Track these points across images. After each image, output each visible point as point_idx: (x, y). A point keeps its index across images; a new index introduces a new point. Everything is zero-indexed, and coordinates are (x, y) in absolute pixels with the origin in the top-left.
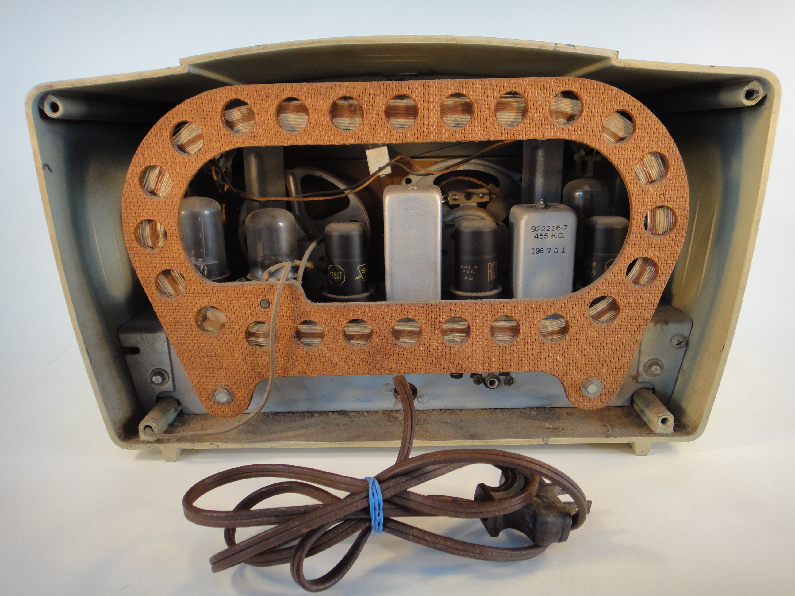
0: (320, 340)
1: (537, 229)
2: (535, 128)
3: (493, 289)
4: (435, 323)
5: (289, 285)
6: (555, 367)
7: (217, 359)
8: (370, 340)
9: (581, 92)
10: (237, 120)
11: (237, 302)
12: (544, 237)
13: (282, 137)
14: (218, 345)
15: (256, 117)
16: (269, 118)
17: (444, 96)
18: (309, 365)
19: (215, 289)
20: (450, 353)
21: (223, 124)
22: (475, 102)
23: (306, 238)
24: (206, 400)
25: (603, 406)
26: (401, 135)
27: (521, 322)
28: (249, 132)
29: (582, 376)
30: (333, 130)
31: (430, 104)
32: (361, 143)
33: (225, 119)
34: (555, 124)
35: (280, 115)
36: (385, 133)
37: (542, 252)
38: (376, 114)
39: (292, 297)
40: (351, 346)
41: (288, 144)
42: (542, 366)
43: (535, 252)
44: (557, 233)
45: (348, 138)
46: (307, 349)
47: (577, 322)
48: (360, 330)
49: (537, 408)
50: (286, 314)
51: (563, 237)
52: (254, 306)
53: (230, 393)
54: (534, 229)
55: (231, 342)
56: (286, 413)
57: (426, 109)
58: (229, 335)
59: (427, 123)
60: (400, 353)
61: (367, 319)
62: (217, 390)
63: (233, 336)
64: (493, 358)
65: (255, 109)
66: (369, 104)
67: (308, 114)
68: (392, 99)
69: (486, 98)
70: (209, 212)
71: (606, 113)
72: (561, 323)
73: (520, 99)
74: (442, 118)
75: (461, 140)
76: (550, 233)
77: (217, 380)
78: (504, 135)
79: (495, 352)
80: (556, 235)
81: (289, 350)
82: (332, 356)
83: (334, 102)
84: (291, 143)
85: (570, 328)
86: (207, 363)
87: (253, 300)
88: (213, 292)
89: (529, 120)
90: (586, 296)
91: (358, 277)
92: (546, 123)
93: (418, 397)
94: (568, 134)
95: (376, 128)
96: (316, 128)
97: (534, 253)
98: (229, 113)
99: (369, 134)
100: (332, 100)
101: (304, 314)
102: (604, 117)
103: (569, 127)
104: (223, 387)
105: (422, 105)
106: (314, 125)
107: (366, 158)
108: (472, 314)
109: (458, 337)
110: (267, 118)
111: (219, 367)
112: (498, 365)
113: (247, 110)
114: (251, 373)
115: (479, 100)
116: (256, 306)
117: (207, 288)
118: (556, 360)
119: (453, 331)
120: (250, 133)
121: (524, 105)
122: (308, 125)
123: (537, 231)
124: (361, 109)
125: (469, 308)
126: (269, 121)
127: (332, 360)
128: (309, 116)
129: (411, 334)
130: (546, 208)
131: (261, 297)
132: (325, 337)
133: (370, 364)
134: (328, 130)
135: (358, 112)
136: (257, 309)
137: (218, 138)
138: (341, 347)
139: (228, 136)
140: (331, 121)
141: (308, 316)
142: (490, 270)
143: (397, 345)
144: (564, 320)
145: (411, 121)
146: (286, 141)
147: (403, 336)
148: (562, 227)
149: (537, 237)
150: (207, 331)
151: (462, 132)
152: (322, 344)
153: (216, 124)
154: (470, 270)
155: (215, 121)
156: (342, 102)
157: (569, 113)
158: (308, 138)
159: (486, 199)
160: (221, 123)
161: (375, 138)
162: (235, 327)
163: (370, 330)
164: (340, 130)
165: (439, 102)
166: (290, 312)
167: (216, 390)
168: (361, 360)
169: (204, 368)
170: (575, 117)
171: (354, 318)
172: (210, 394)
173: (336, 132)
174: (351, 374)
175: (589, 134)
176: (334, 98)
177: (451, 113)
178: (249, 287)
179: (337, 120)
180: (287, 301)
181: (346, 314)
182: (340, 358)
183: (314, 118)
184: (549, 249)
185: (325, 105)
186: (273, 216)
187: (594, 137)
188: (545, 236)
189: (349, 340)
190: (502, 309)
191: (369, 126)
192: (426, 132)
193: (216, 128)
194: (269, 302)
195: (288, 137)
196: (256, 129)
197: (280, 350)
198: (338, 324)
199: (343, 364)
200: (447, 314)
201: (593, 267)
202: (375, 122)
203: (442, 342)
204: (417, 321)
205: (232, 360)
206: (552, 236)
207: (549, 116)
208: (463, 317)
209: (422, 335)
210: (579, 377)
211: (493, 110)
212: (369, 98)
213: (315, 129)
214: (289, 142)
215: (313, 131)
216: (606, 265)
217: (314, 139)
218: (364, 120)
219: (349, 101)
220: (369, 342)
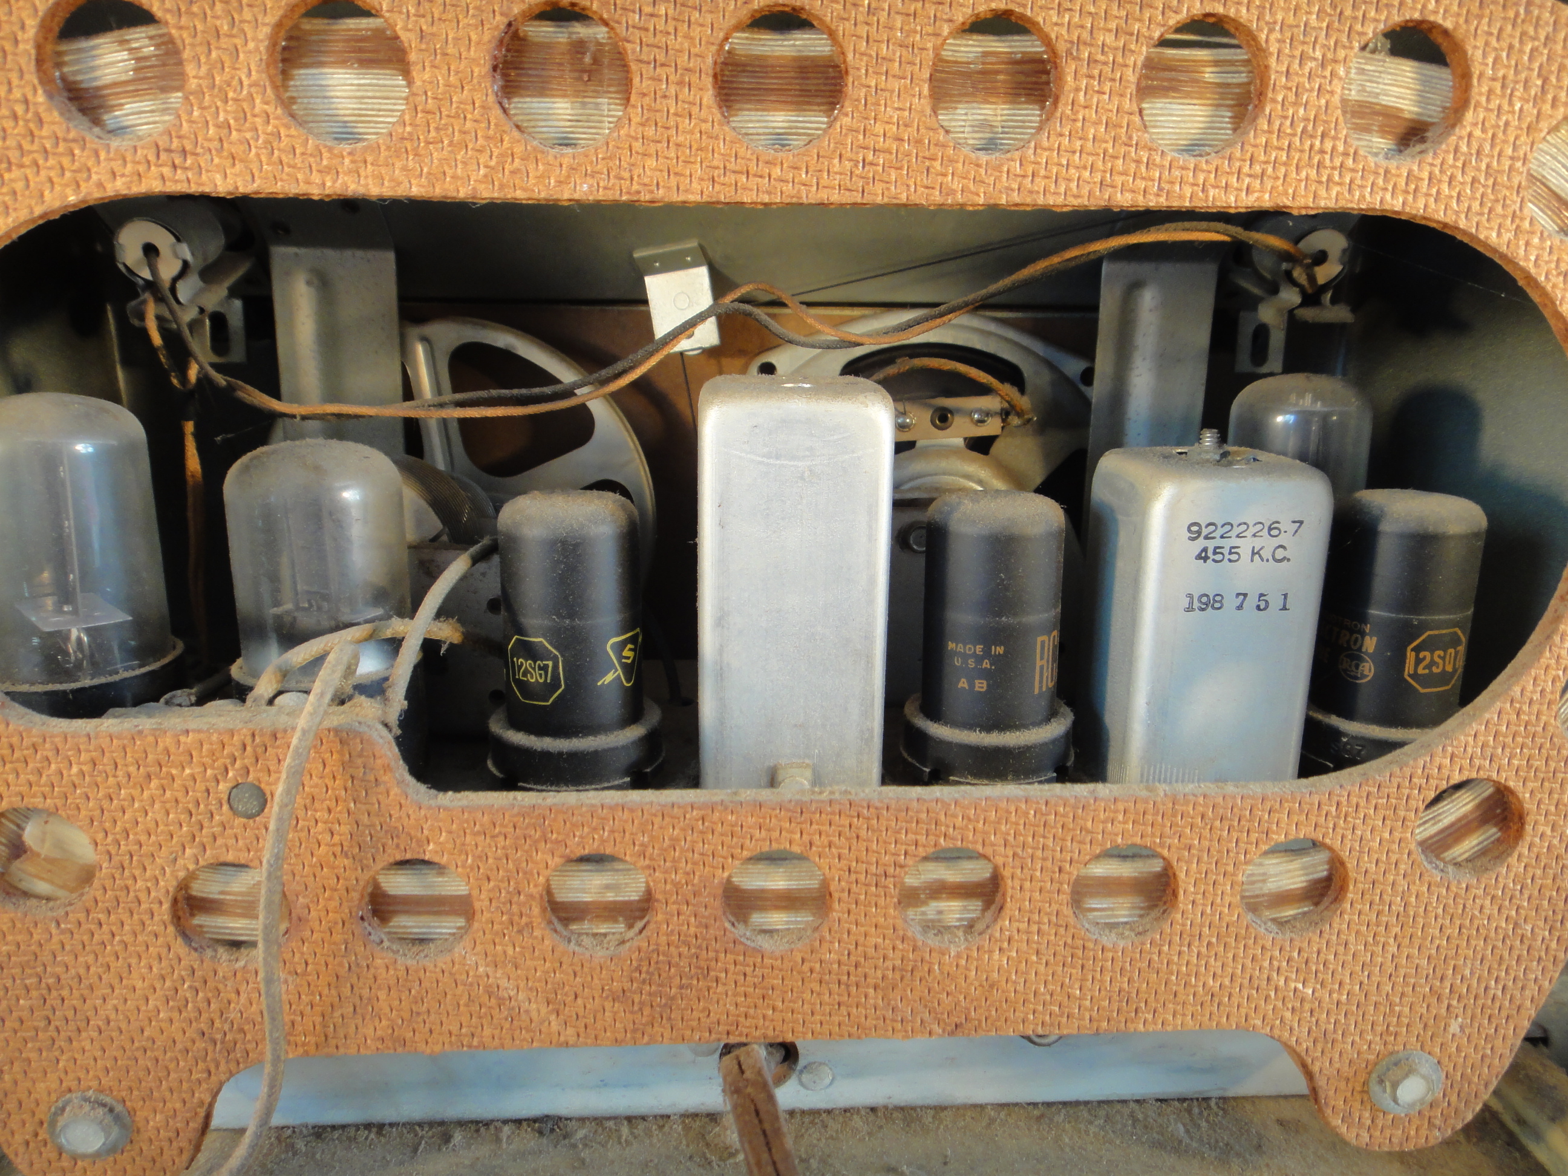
0: (461, 922)
1: (1205, 532)
2: (1285, 164)
3: (1048, 720)
4: (880, 871)
5: (337, 731)
6: (1288, 1015)
7: (63, 1000)
8: (644, 928)
9: (1468, 31)
10: (115, 84)
11: (136, 792)
12: (1227, 556)
13: (298, 160)
14: (68, 948)
15: (190, 69)
16: (244, 78)
17: (951, 21)
18: (418, 1014)
19: (47, 746)
20: (926, 969)
21: (50, 96)
22: (1069, 52)
23: (445, 538)
24: (27, 1143)
25: (1437, 1138)
26: (777, 172)
27: (1181, 867)
28: (161, 134)
29: (1377, 1044)
30: (506, 138)
31: (894, 54)
32: (617, 197)
33: (63, 79)
34: (1361, 152)
35: (296, 72)
36: (715, 163)
37: (1217, 605)
38: (680, 83)
39: (352, 777)
40: (573, 946)
41: (327, 192)
42: (1243, 1011)
43: (1196, 604)
44: (1268, 544)
45: (569, 177)
46: (408, 959)
47: (1374, 866)
48: (608, 887)
49: (1182, 1100)
50: (328, 837)
51: (1289, 560)
52: (202, 806)
53: (117, 1118)
54: (1195, 531)
55: (117, 938)
56: (357, 1127)
57: (877, 73)
58: (109, 912)
59: (879, 129)
60: (749, 970)
61: (631, 856)
62: (68, 1109)
63: (125, 917)
64: (1077, 986)
65: (185, 35)
66: (651, 40)
67: (406, 73)
68: (743, 30)
69: (1110, 39)
70: (94, 446)
71: (1551, 116)
72: (1314, 866)
73: (1232, 50)
74: (935, 111)
75: (1004, 201)
76: (1245, 547)
77: (66, 1073)
78: (1166, 186)
79: (1087, 967)
80: (1266, 554)
81: (341, 965)
82: (504, 983)
83: (510, 25)
84: (338, 185)
85: (1351, 887)
86: (25, 1014)
87: (200, 786)
88: (39, 756)
89: (1264, 132)
90: (1415, 780)
91: (609, 678)
92: (1328, 145)
93: (801, 1072)
94: (1407, 192)
95: (681, 139)
96: (437, 129)
97: (1193, 610)
98: (80, 50)
99: (651, 163)
100: (502, 14)
101: (397, 836)
102: (1541, 131)
103: (1406, 165)
104: (87, 1100)
105: (862, 54)
106: (430, 116)
107: (645, 302)
108: (1011, 838)
109: (954, 910)
110: (233, 78)
111: (75, 1028)
112: (1092, 1009)
113: (157, 46)
114: (200, 1044)
115: (1085, 43)
116: (213, 808)
117: (15, 740)
118: (1292, 994)
119: (940, 890)
120: (166, 138)
121: (1242, 78)
122: (407, 117)
123: (1206, 538)
124: (621, 62)
125: (1000, 819)
126: (245, 92)
127: (504, 999)
128: (410, 83)
129: (789, 901)
130: (1224, 461)
131: (231, 774)
132: (478, 916)
133: (641, 1009)
134: (487, 138)
135: (607, 74)
136: (217, 818)
137: (31, 152)
138: (537, 953)
139: (73, 145)
140: (500, 103)
141: (414, 845)
142: (1042, 658)
143: (742, 943)
144: (1323, 856)
145: (815, 120)
146: (316, 178)
147: (762, 909)
148: (1287, 526)
149: (1206, 559)
150: (26, 894)
151: (1012, 170)
152: (467, 941)
153: (17, 94)
154: (979, 660)
155: (15, 82)
156: (544, 32)
157: (1407, 116)
158: (404, 169)
159: (992, 427)
160: (40, 92)
161: (673, 182)
162: (130, 882)
163: (642, 887)
164: (535, 143)
165: (929, 45)
166: (345, 829)
167: (63, 1109)
168: (607, 997)
169: (16, 1032)
170: (1425, 131)
171: (587, 852)
172: (42, 1123)
173: (519, 149)
174: (571, 1043)
175: (1478, 196)
176: (510, 8)
177: (966, 95)
178: (183, 739)
179: (526, 105)
180: (333, 789)
181: (555, 836)
182: (531, 989)
183: (429, 87)
184: (1241, 597)
185: (474, 37)
186: (317, 468)
187: (1499, 209)
188: (1230, 553)
189: (566, 921)
190: (1119, 822)
191: (650, 132)
192: (871, 164)
193: (20, 109)
194: (264, 794)
195: (325, 162)
196: (190, 121)
197: (307, 964)
198: (525, 873)
199: (544, 1010)
200: (922, 839)
201: (1366, 653)
202: (676, 114)
203: (901, 933)
204: (814, 862)
205: (126, 1000)
206: (1253, 553)
207: (1341, 118)
208: (980, 848)
209: (830, 909)
210: (1365, 1047)
211: (1133, 88)
212: (652, 15)
213: (433, 134)
214: (329, 184)
215: (428, 143)
216: (1412, 650)
217: (429, 173)
218: (634, 106)
219: (571, 29)
220: (641, 932)
